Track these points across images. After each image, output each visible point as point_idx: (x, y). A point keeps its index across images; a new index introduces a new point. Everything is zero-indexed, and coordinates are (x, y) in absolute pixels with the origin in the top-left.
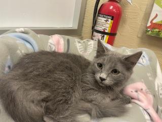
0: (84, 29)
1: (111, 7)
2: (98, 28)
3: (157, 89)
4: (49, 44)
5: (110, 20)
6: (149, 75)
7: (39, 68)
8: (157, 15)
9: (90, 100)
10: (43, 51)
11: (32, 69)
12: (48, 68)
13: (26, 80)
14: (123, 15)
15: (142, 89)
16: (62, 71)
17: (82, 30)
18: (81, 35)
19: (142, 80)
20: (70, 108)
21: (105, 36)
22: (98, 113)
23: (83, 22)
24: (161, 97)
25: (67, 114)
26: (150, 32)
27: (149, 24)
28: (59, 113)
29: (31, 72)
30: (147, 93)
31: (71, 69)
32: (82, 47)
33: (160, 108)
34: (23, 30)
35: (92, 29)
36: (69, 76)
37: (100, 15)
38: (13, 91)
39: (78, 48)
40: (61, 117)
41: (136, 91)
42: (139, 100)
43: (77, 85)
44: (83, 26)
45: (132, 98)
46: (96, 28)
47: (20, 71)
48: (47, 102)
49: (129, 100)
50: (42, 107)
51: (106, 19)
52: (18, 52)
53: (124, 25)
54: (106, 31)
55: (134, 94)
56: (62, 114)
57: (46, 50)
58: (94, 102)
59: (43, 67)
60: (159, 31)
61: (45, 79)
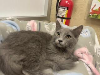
0: (51, 16)
1: (67, 2)
2: (59, 15)
3: (95, 52)
4: (27, 26)
5: (66, 10)
6: (90, 43)
7: (18, 41)
8: (95, 5)
9: (52, 60)
10: (23, 31)
11: (14, 42)
12: (24, 41)
13: (10, 48)
14: (74, 6)
15: (85, 52)
16: (33, 42)
17: (50, 17)
18: (49, 20)
19: (86, 46)
20: (39, 65)
21: (64, 20)
22: (57, 68)
23: (50, 12)
24: (98, 56)
25: (37, 68)
26: (92, 16)
27: (91, 11)
28: (31, 68)
29: (14, 44)
30: (88, 54)
31: (39, 41)
32: (48, 27)
33: (98, 63)
34: (11, 18)
35: (56, 16)
36: (38, 45)
37: (60, 7)
38: (2, 56)
39: (46, 28)
40: (33, 70)
41: (82, 53)
42: (83, 59)
43: (43, 51)
44: (50, 14)
45: (79, 58)
46: (58, 15)
47: (7, 43)
48: (24, 61)
49: (77, 59)
50: (20, 65)
51: (63, 9)
52: (7, 32)
53: (75, 12)
54: (64, 17)
55: (80, 55)
56: (33, 69)
57: (25, 30)
58: (54, 61)
59: (21, 40)
60: (97, 15)
61: (22, 48)
